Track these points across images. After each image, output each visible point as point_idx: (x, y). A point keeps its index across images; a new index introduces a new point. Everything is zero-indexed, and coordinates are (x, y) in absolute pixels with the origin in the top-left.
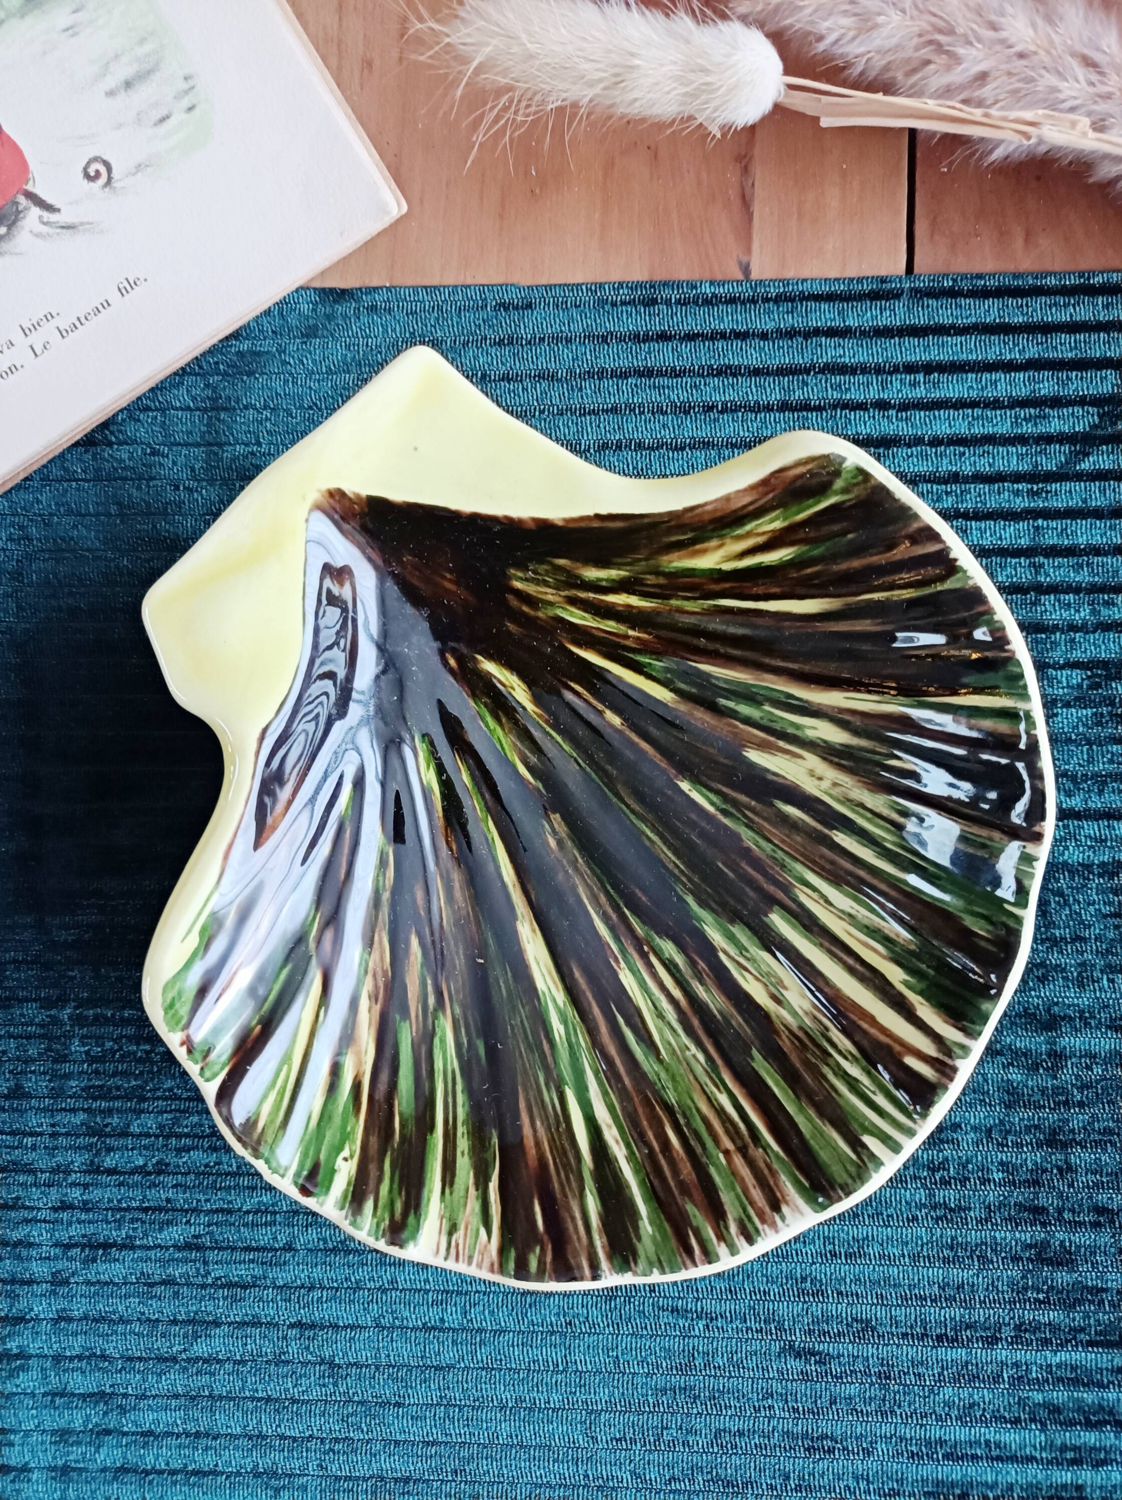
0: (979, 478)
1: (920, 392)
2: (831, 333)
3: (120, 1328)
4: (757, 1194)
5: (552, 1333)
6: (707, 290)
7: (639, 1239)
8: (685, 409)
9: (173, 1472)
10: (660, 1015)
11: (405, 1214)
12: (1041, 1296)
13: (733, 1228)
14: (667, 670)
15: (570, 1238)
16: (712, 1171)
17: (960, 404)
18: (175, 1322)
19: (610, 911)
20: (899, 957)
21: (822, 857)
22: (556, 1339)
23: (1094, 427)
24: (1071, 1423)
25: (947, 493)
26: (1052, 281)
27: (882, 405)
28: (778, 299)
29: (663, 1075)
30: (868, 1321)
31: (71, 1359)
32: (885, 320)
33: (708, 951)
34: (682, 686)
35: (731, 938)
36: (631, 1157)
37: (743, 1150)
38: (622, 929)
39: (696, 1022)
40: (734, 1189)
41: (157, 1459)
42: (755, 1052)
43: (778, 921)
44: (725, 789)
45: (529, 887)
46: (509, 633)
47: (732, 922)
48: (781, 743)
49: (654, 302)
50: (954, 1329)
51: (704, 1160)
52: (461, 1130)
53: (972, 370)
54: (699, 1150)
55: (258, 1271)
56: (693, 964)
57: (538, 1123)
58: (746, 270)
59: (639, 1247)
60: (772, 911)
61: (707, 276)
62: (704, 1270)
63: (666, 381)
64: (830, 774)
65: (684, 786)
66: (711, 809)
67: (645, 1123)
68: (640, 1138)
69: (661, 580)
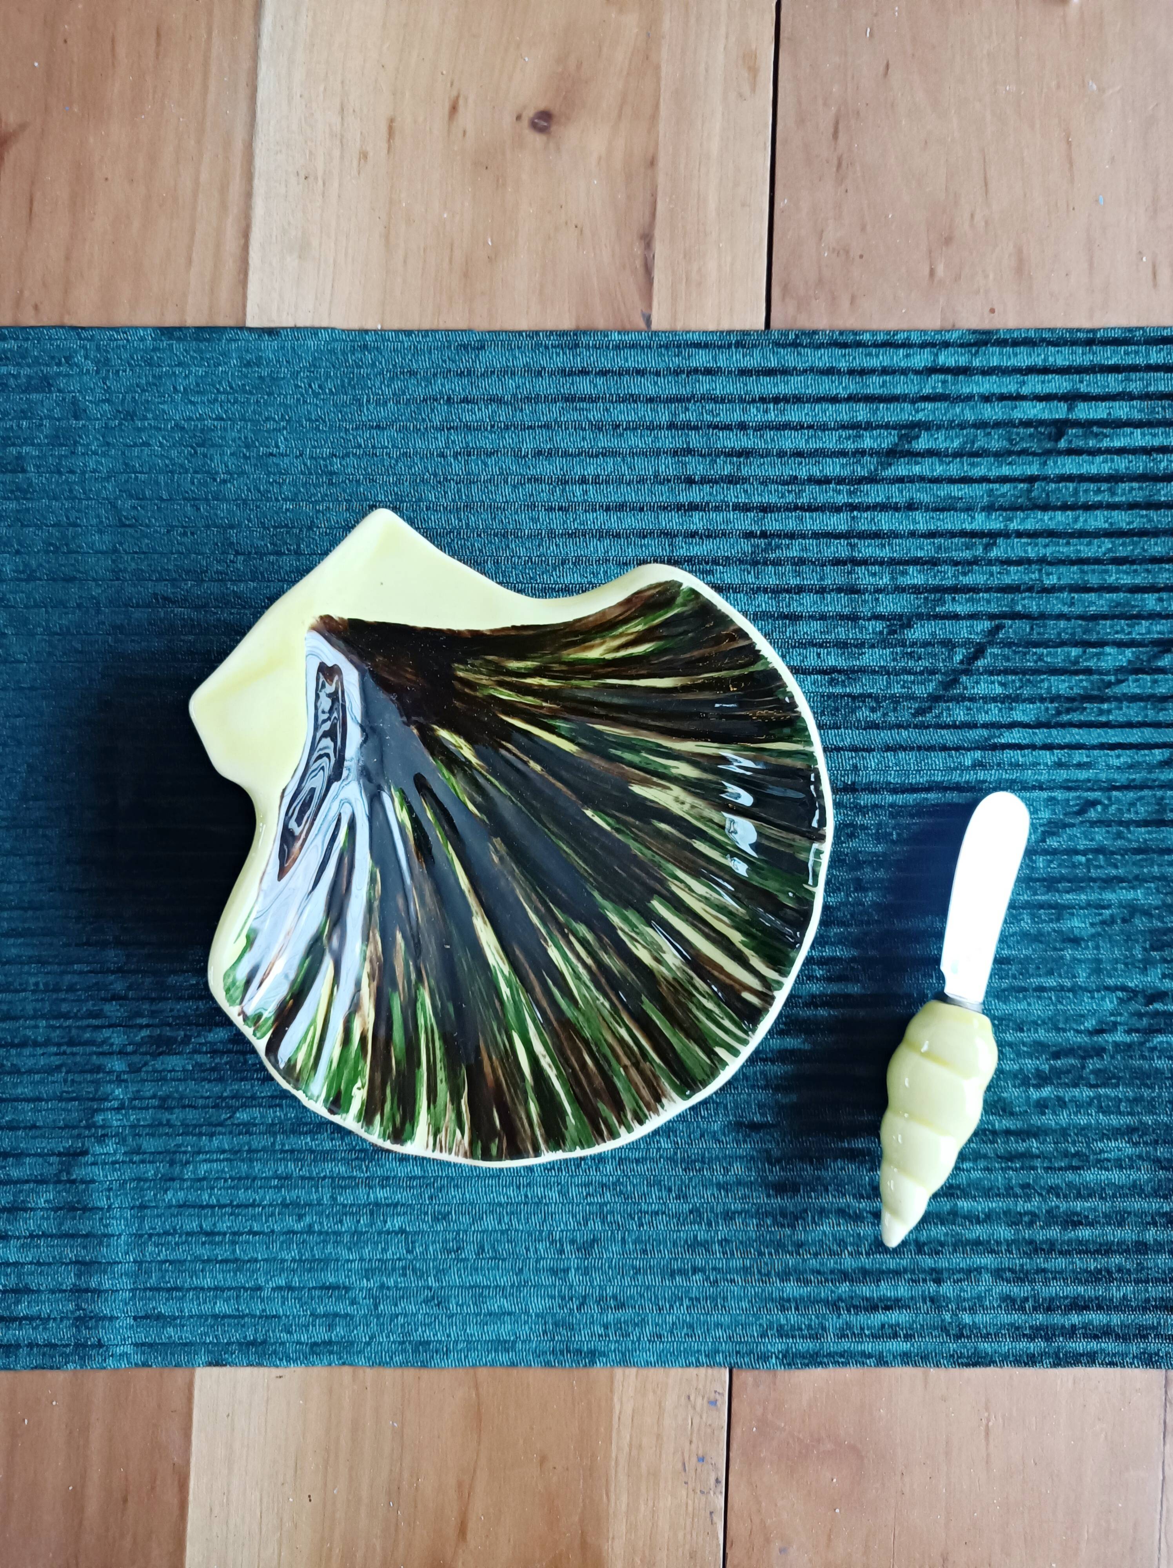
4: (645, 1092)
7: (566, 1128)
10: (579, 977)
11: (403, 1123)
13: (629, 1116)
14: (571, 730)
15: (519, 1131)
16: (615, 1079)
19: (540, 906)
20: (740, 926)
21: (686, 858)
29: (580, 1018)
33: (611, 929)
34: (583, 741)
35: (625, 919)
36: (559, 1076)
37: (636, 1065)
38: (548, 918)
40: (629, 1090)
42: (644, 999)
43: (657, 905)
44: (617, 814)
45: (481, 893)
46: (457, 709)
47: (626, 908)
48: (655, 779)
51: (610, 1074)
52: (439, 1065)
54: (605, 1066)
56: (599, 939)
57: (494, 1058)
59: (566, 1132)
60: (652, 898)
64: (689, 799)
65: (589, 813)
66: (608, 828)
67: (569, 1051)
68: (567, 1062)
69: (563, 667)
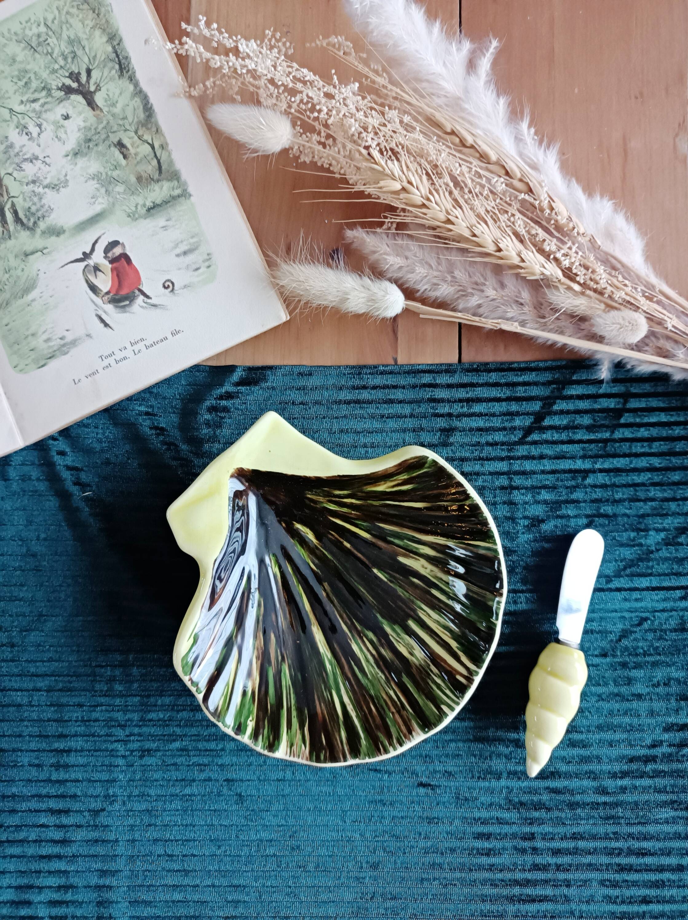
0: (488, 444)
1: (465, 409)
2: (430, 386)
3: (155, 783)
4: (403, 728)
5: (328, 781)
6: (381, 368)
7: (361, 746)
8: (372, 417)
9: (177, 841)
10: (367, 660)
11: (274, 740)
12: (518, 761)
13: (395, 741)
14: (367, 526)
15: (335, 746)
16: (387, 720)
17: (480, 415)
18: (177, 780)
19: (347, 620)
20: (455, 637)
21: (427, 599)
22: (330, 783)
23: (532, 423)
24: (529, 809)
26: (516, 365)
27: (450, 415)
28: (408, 372)
29: (369, 684)
30: (451, 773)
31: (135, 796)
32: (452, 380)
33: (385, 635)
34: (373, 532)
35: (394, 630)
36: (357, 716)
37: (399, 712)
38: (352, 627)
39: (381, 663)
40: (395, 726)
41: (171, 835)
42: (403, 675)
43: (412, 624)
44: (391, 572)
45: (316, 612)
46: (306, 513)
47: (394, 623)
48: (411, 555)
49: (360, 373)
51: (384, 716)
52: (293, 708)
53: (484, 401)
54: (382, 712)
55: (210, 759)
56: (379, 640)
57: (322, 705)
58: (396, 360)
59: (361, 749)
60: (409, 620)
61: (380, 363)
62: (384, 757)
63: (365, 405)
64: (430, 567)
65: (375, 571)
66: (385, 580)
67: (362, 703)
68: (361, 709)
69: (364, 495)
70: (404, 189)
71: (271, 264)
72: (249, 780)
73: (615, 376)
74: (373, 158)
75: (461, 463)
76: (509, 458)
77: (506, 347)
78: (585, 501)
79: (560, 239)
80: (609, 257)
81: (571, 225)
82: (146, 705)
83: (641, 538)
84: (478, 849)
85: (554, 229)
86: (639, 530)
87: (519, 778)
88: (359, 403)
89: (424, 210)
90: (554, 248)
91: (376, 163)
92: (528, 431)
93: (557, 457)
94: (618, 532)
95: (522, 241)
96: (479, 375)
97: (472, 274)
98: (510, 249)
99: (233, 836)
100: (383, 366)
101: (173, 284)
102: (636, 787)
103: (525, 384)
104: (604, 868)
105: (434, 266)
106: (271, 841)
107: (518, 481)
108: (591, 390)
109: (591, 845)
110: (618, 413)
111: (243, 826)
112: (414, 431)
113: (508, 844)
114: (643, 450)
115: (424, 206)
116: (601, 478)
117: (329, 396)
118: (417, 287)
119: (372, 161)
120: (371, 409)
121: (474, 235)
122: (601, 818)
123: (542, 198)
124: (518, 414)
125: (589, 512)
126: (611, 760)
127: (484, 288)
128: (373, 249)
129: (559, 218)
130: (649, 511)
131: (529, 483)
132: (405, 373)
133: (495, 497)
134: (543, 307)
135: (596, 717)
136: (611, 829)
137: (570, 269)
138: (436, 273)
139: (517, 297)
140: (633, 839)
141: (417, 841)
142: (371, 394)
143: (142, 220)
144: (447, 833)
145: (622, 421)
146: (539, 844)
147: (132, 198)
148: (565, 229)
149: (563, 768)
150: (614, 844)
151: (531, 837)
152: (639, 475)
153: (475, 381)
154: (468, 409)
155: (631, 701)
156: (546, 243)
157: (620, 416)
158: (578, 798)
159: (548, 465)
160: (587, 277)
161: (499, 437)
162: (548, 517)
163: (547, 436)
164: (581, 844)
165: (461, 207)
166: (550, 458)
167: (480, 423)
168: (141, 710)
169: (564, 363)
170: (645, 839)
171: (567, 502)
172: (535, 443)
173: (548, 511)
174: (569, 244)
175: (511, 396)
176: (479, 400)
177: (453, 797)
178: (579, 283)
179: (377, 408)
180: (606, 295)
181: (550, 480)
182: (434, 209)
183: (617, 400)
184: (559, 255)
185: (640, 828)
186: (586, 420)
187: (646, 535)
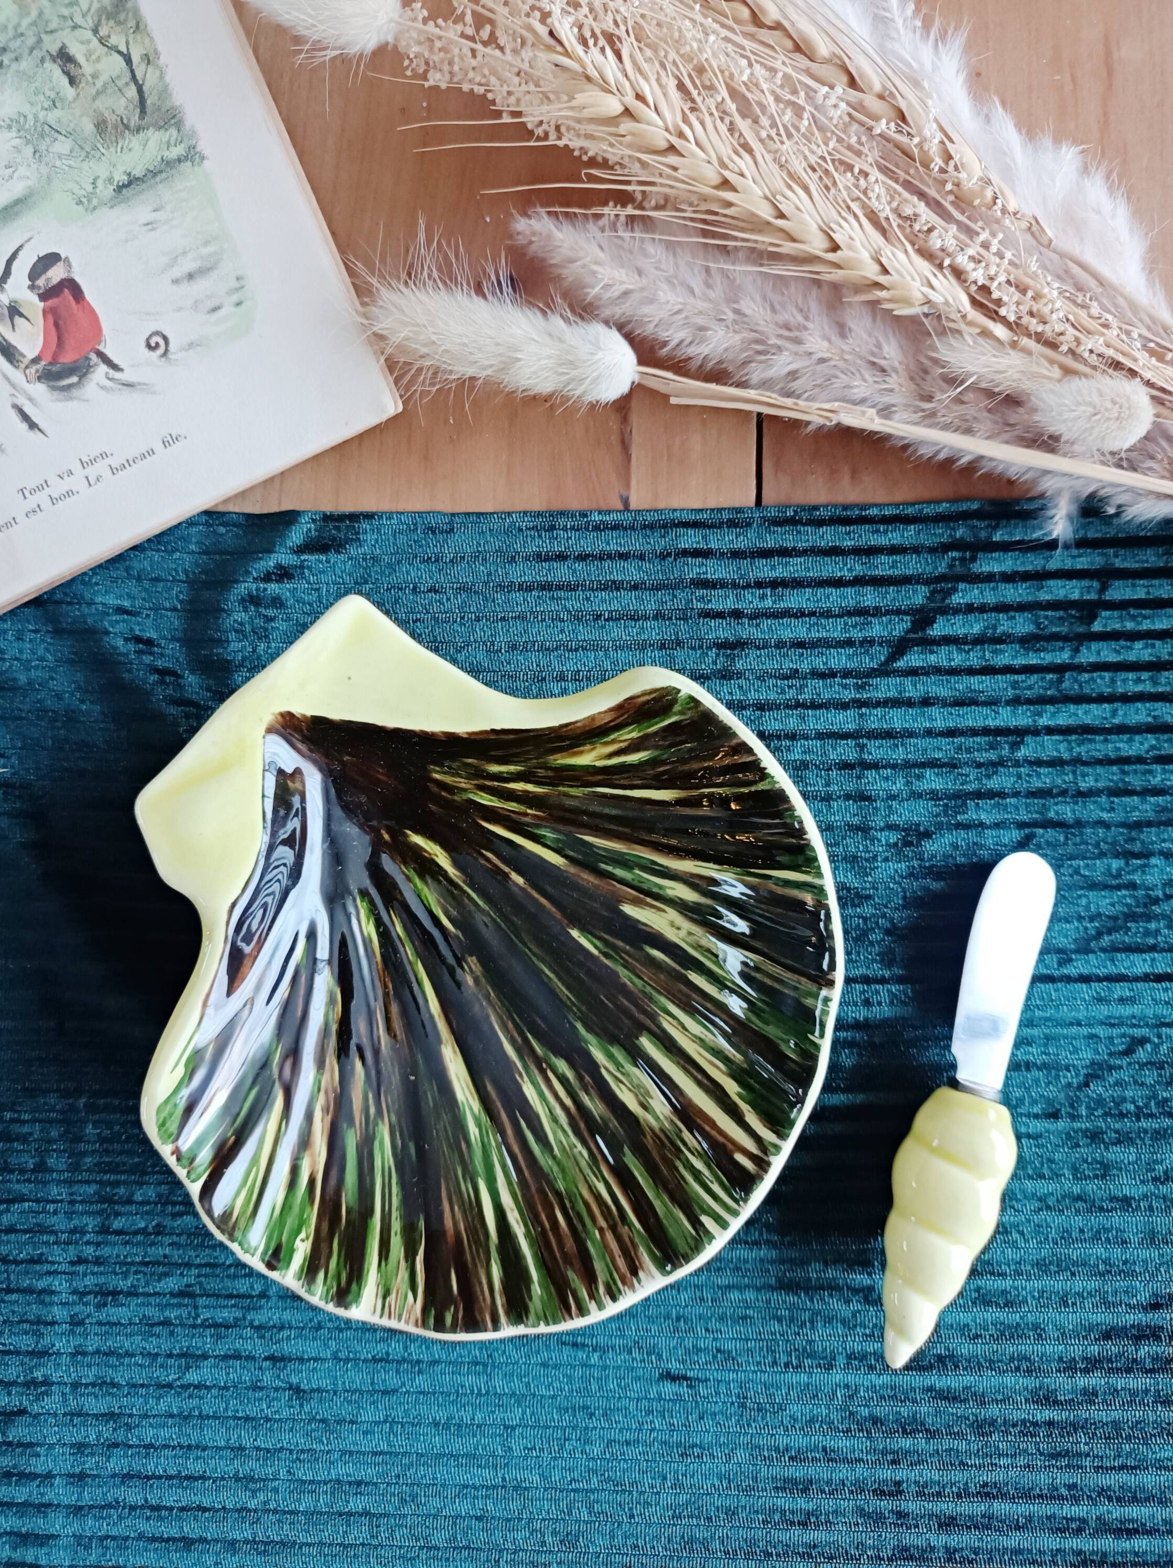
0: (816, 674)
1: (768, 603)
2: (697, 553)
4: (621, 1263)
5: (477, 1364)
6: (596, 517)
7: (531, 1298)
8: (578, 618)
10: (555, 1119)
11: (349, 1282)
12: (867, 1331)
13: (602, 1289)
14: (558, 840)
15: (477, 1298)
16: (589, 1244)
17: (800, 614)
19: (516, 1035)
20: (737, 1074)
21: (680, 991)
22: (479, 1368)
23: (908, 632)
24: (890, 1433)
25: (789, 687)
26: (874, 512)
27: (737, 614)
29: (555, 1168)
30: (729, 1352)
32: (741, 543)
33: (593, 1067)
34: (571, 853)
35: (611, 1057)
36: (528, 1235)
37: (613, 1228)
38: (526, 1050)
39: (582, 1125)
40: (604, 1258)
42: (626, 1149)
43: (646, 1043)
44: (606, 936)
45: (451, 1016)
46: (432, 812)
47: (611, 1043)
48: (649, 900)
49: (552, 528)
50: (798, 1357)
51: (584, 1235)
52: (395, 1214)
53: (809, 586)
54: (580, 1228)
56: (580, 1078)
57: (456, 1208)
58: (626, 502)
59: (531, 1305)
60: (641, 1035)
61: (594, 506)
62: (578, 1323)
63: (561, 594)
64: (686, 925)
65: (575, 933)
66: (595, 952)
67: (540, 1207)
68: (536, 1219)
69: (550, 773)
70: (627, 112)
71: (362, 291)
72: (315, 1360)
73: (1081, 534)
74: (560, 42)
75: (758, 713)
76: (861, 703)
77: (854, 473)
78: (1016, 794)
79: (967, 227)
80: (1071, 264)
81: (989, 194)
82: (110, 1200)
83: (1134, 871)
84: (783, 1512)
85: (952, 203)
86: (1129, 855)
87: (871, 1368)
88: (550, 590)
89: (672, 159)
90: (951, 244)
91: (567, 54)
92: (900, 647)
93: (959, 703)
94: (1084, 858)
95: (884, 232)
96: (799, 532)
97: (777, 306)
98: (858, 244)
99: (283, 1474)
100: (600, 513)
101: (165, 339)
102: (1116, 1390)
103: (894, 550)
104: (1048, 1558)
105: (697, 291)
106: (359, 1483)
107: (876, 751)
108: (1032, 562)
109: (1021, 1509)
110: (1089, 610)
111: (302, 1451)
112: (663, 647)
113: (847, 1505)
114: (1139, 688)
115: (672, 149)
116: (1051, 747)
117: (489, 574)
118: (663, 335)
119: (559, 49)
120: (574, 602)
121: (782, 216)
122: (1041, 1454)
123: (927, 133)
124: (877, 612)
125: (1024, 816)
126: (1063, 1334)
127: (804, 335)
128: (570, 254)
129: (963, 175)
130: (1151, 815)
131: (899, 755)
132: (645, 527)
133: (828, 784)
134: (929, 378)
135: (1033, 1244)
136: (1062, 1478)
137: (985, 290)
138: (702, 305)
139: (873, 354)
140: (1110, 1499)
141: (658, 1493)
142: (575, 571)
143: (105, 209)
144: (720, 1477)
145: (1097, 627)
146: (912, 1506)
147: (85, 165)
148: (976, 202)
149: (965, 1349)
150: (1068, 1510)
151: (897, 1489)
152: (1131, 740)
153: (789, 545)
154: (774, 602)
155: (1108, 1211)
156: (935, 233)
157: (1093, 617)
158: (994, 1411)
159: (939, 718)
160: (1024, 309)
161: (838, 659)
162: (940, 826)
163: (941, 657)
164: (999, 1507)
165: (750, 151)
166: (945, 703)
167: (799, 630)
168: (100, 1213)
169: (975, 506)
170: (1135, 1500)
171: (978, 795)
172: (913, 672)
173: (937, 815)
174: (984, 236)
175: (864, 576)
176: (797, 584)
177: (732, 1403)
178: (1004, 321)
179: (588, 599)
180: (1064, 348)
181: (943, 749)
182: (693, 155)
183: (1086, 583)
184: (962, 260)
185: (1125, 1478)
186: (1022, 625)
187: (1145, 866)
